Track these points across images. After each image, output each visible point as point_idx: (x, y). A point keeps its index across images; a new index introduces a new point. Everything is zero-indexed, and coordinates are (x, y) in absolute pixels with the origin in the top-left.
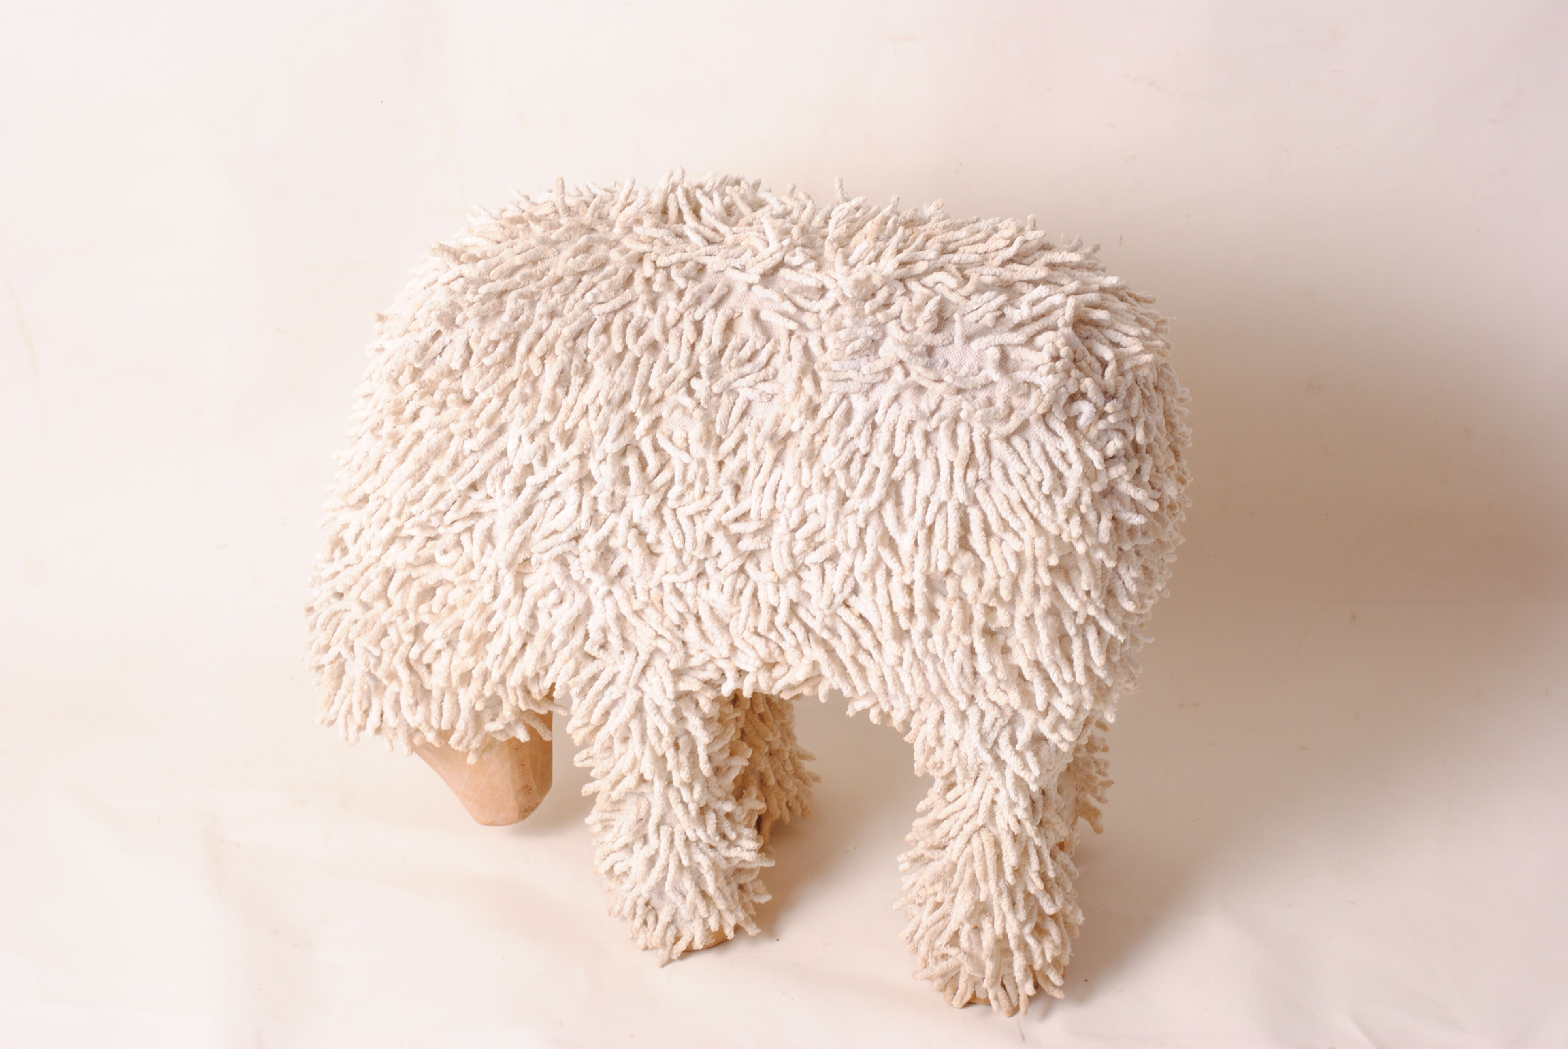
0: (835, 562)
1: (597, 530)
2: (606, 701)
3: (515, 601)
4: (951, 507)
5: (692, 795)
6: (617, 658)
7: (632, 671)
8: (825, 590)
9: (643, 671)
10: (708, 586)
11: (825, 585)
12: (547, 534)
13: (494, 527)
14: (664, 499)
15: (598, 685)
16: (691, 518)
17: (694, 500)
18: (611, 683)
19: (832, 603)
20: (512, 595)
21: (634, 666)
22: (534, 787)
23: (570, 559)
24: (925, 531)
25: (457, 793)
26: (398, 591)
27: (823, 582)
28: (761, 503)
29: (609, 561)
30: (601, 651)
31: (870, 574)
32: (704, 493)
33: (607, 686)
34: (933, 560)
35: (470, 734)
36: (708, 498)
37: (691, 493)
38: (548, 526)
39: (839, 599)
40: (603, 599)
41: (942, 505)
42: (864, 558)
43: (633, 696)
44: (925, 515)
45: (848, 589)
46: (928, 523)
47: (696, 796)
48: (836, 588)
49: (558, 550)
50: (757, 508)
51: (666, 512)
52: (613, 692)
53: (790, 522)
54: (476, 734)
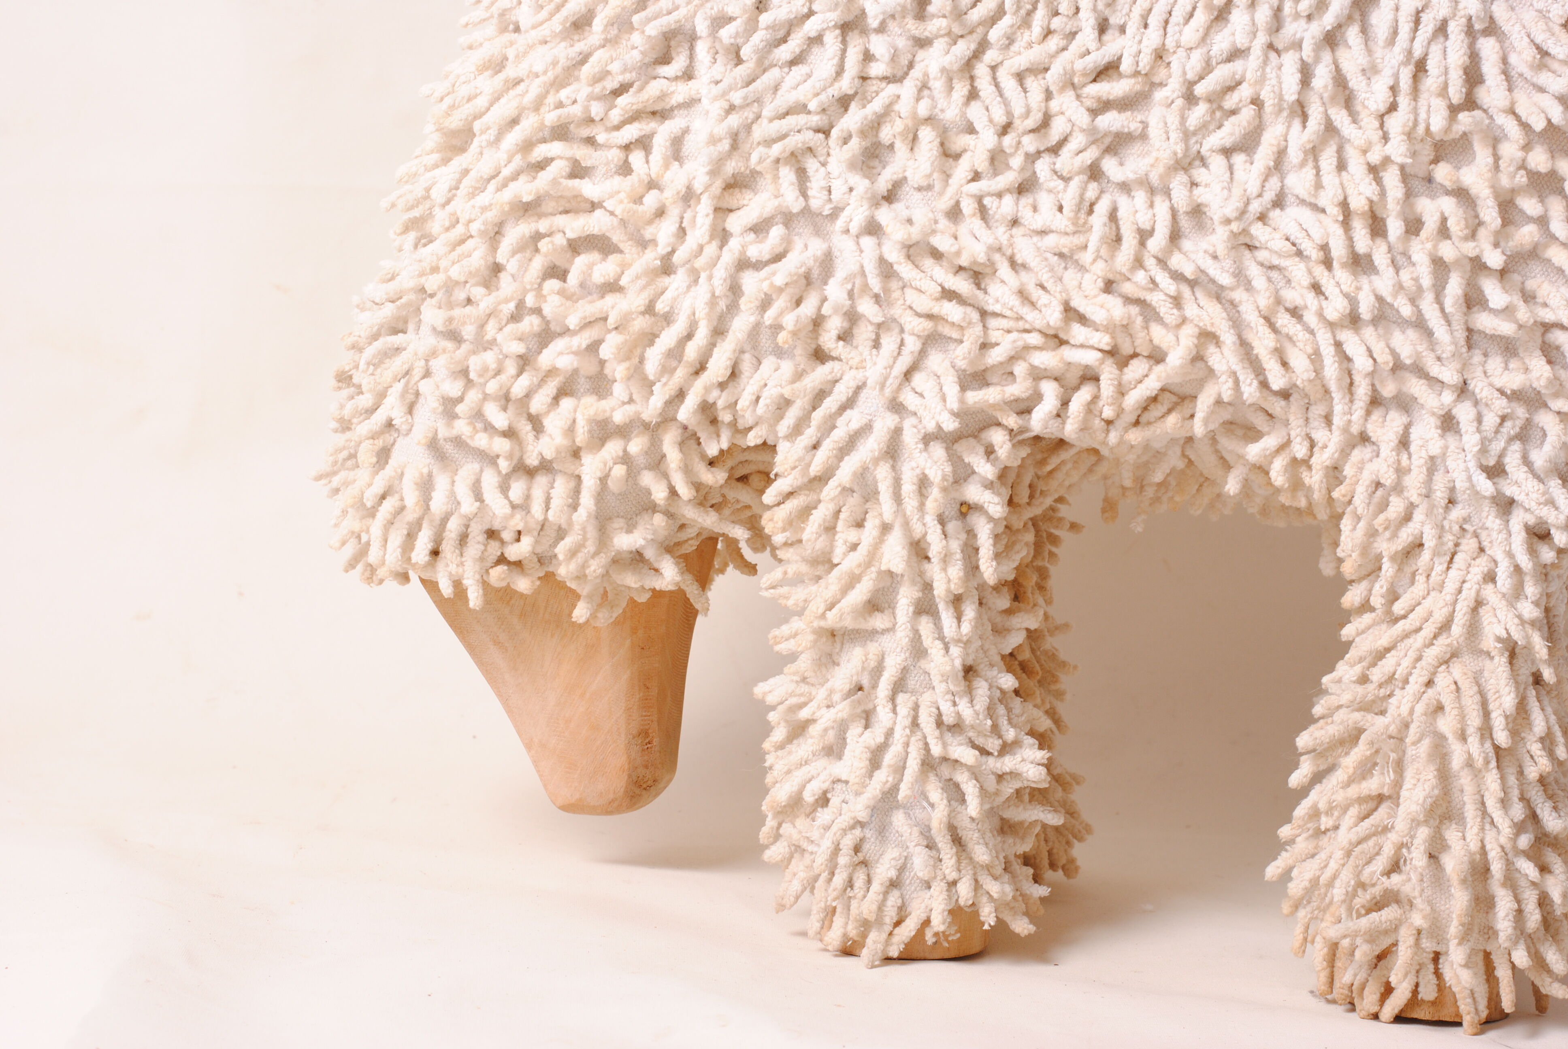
1: (864, 107)
2: (839, 434)
3: (711, 249)
4: (1455, 28)
5: (959, 627)
6: (866, 353)
7: (891, 367)
8: (1234, 190)
9: (908, 375)
11: (1235, 184)
12: (782, 110)
14: (983, 46)
15: (830, 404)
16: (1020, 77)
17: (1030, 45)
18: (849, 404)
19: (1243, 212)
20: (707, 238)
21: (895, 359)
23: (811, 165)
24: (1411, 68)
25: (529, 746)
27: (1232, 179)
28: (1140, 42)
29: (875, 171)
30: (841, 343)
31: (1313, 153)
32: (1048, 33)
33: (844, 408)
34: (1423, 116)
35: (591, 547)
36: (1054, 43)
37: (1027, 33)
38: (786, 98)
39: (1255, 207)
40: (857, 237)
41: (1442, 29)
42: (1304, 127)
43: (885, 422)
44: (1413, 39)
45: (1269, 195)
46: (1418, 53)
47: (966, 628)
48: (1253, 188)
49: (794, 141)
50: (1135, 49)
51: (981, 70)
52: (853, 420)
53: (1187, 68)
54: (596, 554)
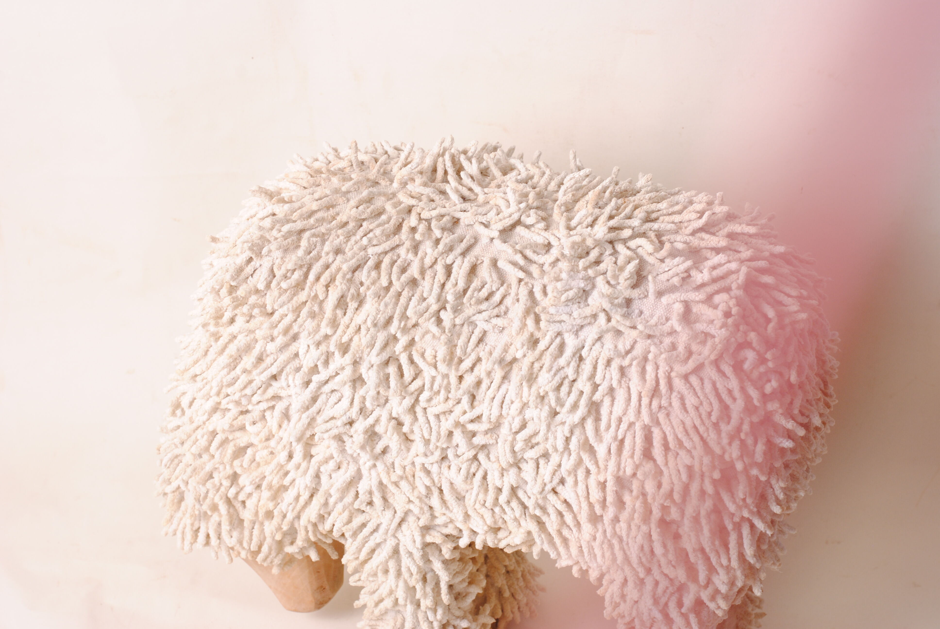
0: (547, 458)
1: (365, 419)
2: (371, 544)
3: (304, 465)
4: (638, 427)
5: (436, 616)
6: (380, 514)
7: (390, 525)
8: (538, 480)
9: (400, 525)
10: (449, 467)
11: (539, 476)
12: (327, 419)
13: (290, 408)
14: (417, 400)
15: (366, 531)
16: (438, 416)
17: (439, 403)
18: (375, 530)
19: (543, 490)
20: (301, 461)
21: (392, 521)
22: (327, 587)
23: (345, 438)
24: (617, 443)
25: (270, 587)
26: (218, 449)
27: (537, 473)
28: (490, 410)
29: (375, 442)
30: (368, 507)
31: (574, 471)
32: (447, 399)
33: (372, 533)
34: (622, 465)
35: (273, 554)
36: (451, 403)
37: (438, 397)
38: (328, 413)
39: (549, 487)
40: (370, 470)
41: (631, 425)
42: (569, 459)
43: (391, 543)
44: (617, 431)
45: (556, 480)
46: (620, 437)
47: (439, 617)
48: (547, 479)
49: (335, 432)
50: (488, 413)
51: (419, 410)
52: (377, 537)
53: (513, 426)
54: (278, 554)
